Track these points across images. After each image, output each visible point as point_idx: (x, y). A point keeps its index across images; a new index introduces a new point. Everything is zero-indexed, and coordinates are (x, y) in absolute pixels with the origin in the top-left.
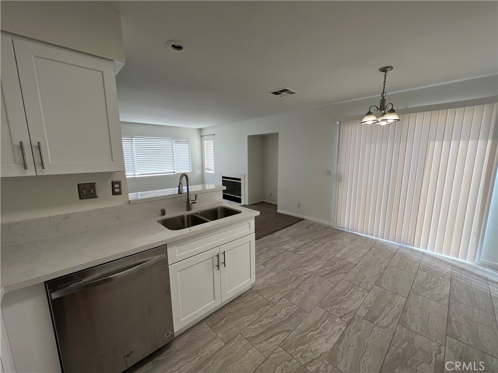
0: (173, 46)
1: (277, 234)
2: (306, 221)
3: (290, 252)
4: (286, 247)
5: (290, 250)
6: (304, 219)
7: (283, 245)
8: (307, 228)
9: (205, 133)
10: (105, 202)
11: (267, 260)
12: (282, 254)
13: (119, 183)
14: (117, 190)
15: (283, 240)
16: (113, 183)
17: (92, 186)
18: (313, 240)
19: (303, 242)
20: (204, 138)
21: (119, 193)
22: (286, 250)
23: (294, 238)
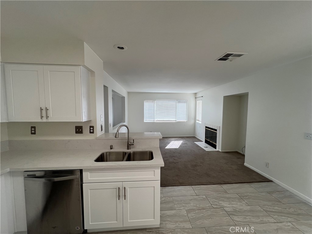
0: (118, 47)
1: (225, 187)
2: (274, 184)
3: (225, 212)
4: (225, 204)
5: (227, 209)
6: (272, 181)
7: (223, 201)
8: (269, 193)
9: (198, 95)
10: (86, 136)
11: (195, 208)
12: (214, 209)
13: (93, 127)
14: (92, 131)
15: (227, 196)
16: (90, 127)
17: (81, 128)
18: (266, 211)
19: (249, 207)
20: (197, 99)
21: (93, 132)
22: (222, 207)
23: (242, 198)
